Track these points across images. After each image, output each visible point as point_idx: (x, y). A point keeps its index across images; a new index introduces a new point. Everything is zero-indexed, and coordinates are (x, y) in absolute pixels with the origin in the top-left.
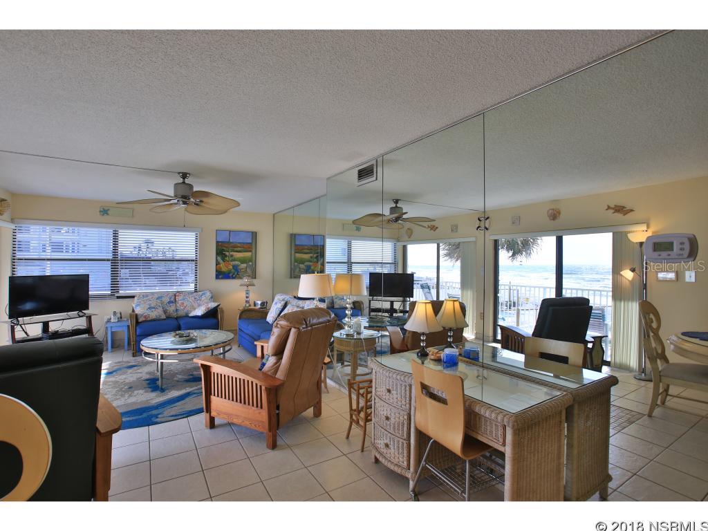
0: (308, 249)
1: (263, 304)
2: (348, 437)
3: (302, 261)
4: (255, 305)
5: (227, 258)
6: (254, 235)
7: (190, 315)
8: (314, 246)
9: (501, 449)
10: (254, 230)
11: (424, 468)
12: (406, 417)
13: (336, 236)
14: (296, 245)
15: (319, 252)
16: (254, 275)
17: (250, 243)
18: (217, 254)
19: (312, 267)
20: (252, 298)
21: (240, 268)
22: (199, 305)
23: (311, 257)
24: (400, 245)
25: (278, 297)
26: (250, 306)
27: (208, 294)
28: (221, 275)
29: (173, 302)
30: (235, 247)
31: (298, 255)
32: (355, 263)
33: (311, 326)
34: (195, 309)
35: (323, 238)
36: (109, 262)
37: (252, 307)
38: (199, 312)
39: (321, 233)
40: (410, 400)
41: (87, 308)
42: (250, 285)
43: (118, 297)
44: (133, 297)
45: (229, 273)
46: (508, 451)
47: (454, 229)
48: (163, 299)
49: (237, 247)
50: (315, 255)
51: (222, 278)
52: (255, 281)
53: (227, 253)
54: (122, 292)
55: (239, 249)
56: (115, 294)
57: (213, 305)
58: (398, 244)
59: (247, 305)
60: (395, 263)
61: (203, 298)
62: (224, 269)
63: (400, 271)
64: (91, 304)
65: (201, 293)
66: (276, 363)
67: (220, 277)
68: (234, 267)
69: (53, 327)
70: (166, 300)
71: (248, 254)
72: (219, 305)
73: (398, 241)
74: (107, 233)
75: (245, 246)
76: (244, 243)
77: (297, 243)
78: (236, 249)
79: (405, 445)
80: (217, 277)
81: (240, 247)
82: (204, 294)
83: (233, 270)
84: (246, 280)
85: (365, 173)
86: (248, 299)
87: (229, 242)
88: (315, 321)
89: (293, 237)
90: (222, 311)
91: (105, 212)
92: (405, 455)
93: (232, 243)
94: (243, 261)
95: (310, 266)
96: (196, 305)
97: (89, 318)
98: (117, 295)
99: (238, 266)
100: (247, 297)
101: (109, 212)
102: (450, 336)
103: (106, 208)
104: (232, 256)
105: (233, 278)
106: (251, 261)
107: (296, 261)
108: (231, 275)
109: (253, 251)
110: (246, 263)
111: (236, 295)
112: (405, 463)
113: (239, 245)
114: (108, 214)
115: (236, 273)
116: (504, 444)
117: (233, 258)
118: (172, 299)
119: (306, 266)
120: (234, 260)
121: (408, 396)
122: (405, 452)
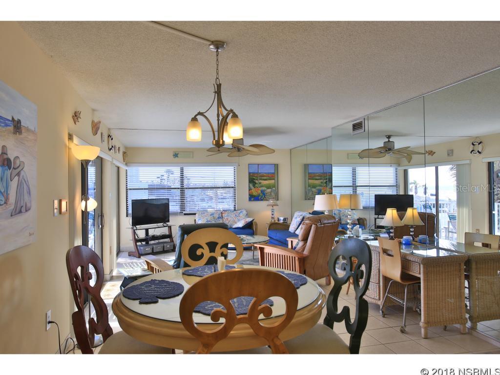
0: (318, 176)
1: (285, 219)
2: (347, 294)
3: (314, 187)
4: (279, 220)
5: (257, 185)
6: (276, 166)
7: (233, 227)
8: (324, 173)
9: (418, 276)
10: (276, 162)
11: (387, 296)
12: (377, 271)
13: (341, 164)
14: (309, 173)
15: (328, 178)
16: (277, 198)
17: (273, 174)
18: (250, 182)
19: (322, 191)
20: (276, 216)
21: (266, 192)
22: (239, 220)
23: (322, 183)
24: (401, 169)
25: (297, 214)
26: (275, 221)
27: (245, 212)
28: (253, 198)
29: (220, 218)
30: (262, 177)
31: (311, 181)
32: (359, 186)
33: (324, 224)
34: (236, 223)
35: (331, 166)
36: (179, 190)
37: (277, 221)
38: (240, 224)
39: (329, 162)
40: (379, 261)
41: (168, 221)
42: (275, 205)
43: (185, 214)
44: (195, 214)
45: (259, 197)
46: (422, 276)
47: (450, 153)
48: (215, 215)
49: (264, 176)
50: (325, 181)
51: (254, 200)
52: (278, 202)
53: (257, 181)
54: (187, 211)
55: (265, 178)
56: (183, 212)
57: (249, 220)
58: (399, 168)
59: (273, 220)
60: (397, 186)
61: (241, 215)
62: (255, 194)
63: (402, 193)
64: (171, 218)
65: (239, 211)
66: (304, 245)
67: (252, 199)
68: (262, 192)
69: (151, 232)
70: (216, 216)
71: (273, 181)
72: (253, 220)
73: (399, 165)
74: (177, 171)
75: (270, 175)
76: (269, 173)
77: (310, 171)
78: (263, 178)
79: (377, 286)
80: (250, 200)
81: (266, 176)
82: (241, 212)
83: (261, 194)
84: (271, 202)
85: (357, 126)
86: (273, 216)
87: (258, 173)
88: (326, 222)
89: (306, 166)
90: (256, 224)
91: (176, 155)
92: (378, 292)
93: (260, 173)
94: (269, 187)
95: (321, 190)
96: (236, 220)
97: (170, 227)
98: (184, 213)
99: (264, 191)
100: (272, 215)
101: (178, 155)
102: (412, 231)
103: (177, 153)
104: (260, 183)
105: (262, 200)
106: (274, 186)
107: (309, 186)
108: (260, 198)
109: (276, 179)
110: (271, 188)
111: (264, 212)
112: (378, 297)
113: (265, 175)
114: (178, 157)
115: (263, 197)
116: (420, 274)
117: (261, 185)
118: (220, 216)
119: (318, 190)
120: (262, 187)
121: (378, 259)
122: (378, 290)
